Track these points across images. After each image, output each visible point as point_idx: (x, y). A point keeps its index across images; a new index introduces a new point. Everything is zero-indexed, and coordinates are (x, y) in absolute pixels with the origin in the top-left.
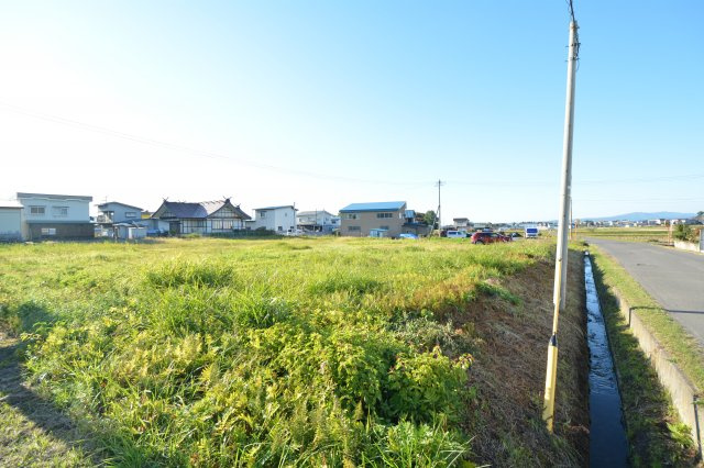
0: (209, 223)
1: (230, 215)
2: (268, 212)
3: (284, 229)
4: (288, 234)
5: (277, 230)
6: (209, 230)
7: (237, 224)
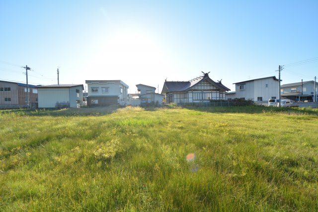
0: (190, 95)
1: (209, 88)
2: (247, 84)
3: (264, 99)
4: (269, 104)
5: (256, 100)
6: (191, 100)
7: (215, 96)
